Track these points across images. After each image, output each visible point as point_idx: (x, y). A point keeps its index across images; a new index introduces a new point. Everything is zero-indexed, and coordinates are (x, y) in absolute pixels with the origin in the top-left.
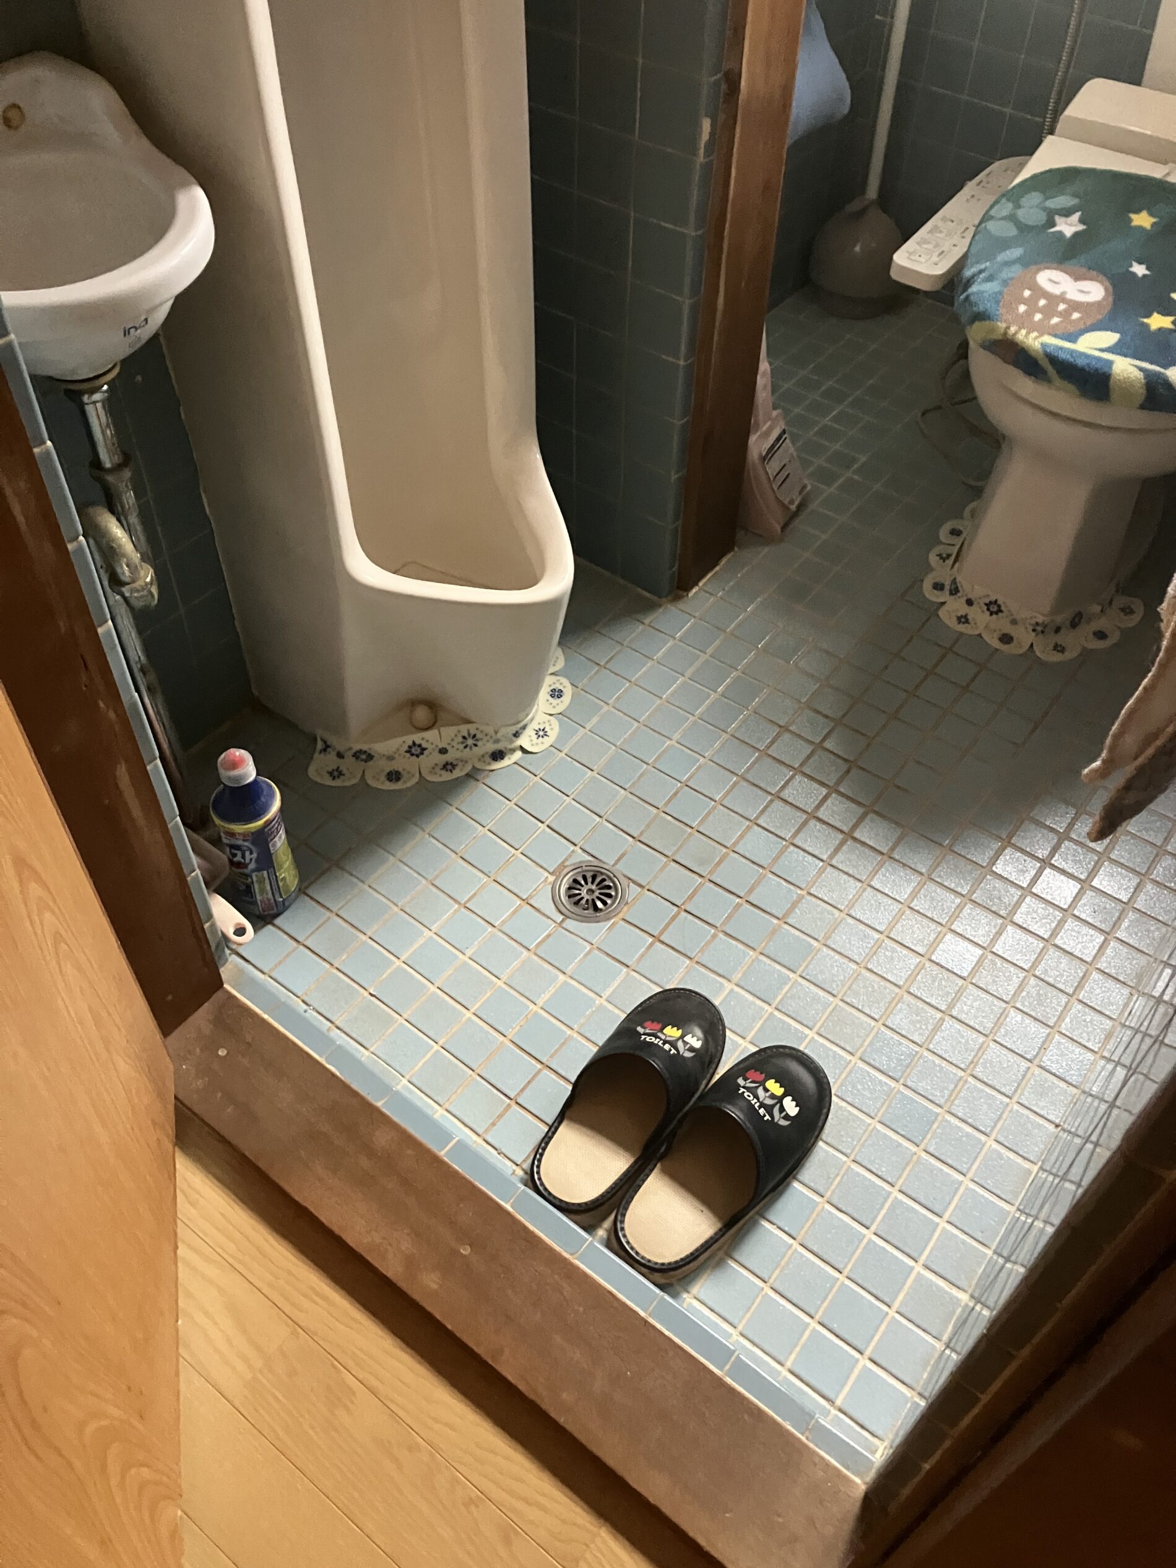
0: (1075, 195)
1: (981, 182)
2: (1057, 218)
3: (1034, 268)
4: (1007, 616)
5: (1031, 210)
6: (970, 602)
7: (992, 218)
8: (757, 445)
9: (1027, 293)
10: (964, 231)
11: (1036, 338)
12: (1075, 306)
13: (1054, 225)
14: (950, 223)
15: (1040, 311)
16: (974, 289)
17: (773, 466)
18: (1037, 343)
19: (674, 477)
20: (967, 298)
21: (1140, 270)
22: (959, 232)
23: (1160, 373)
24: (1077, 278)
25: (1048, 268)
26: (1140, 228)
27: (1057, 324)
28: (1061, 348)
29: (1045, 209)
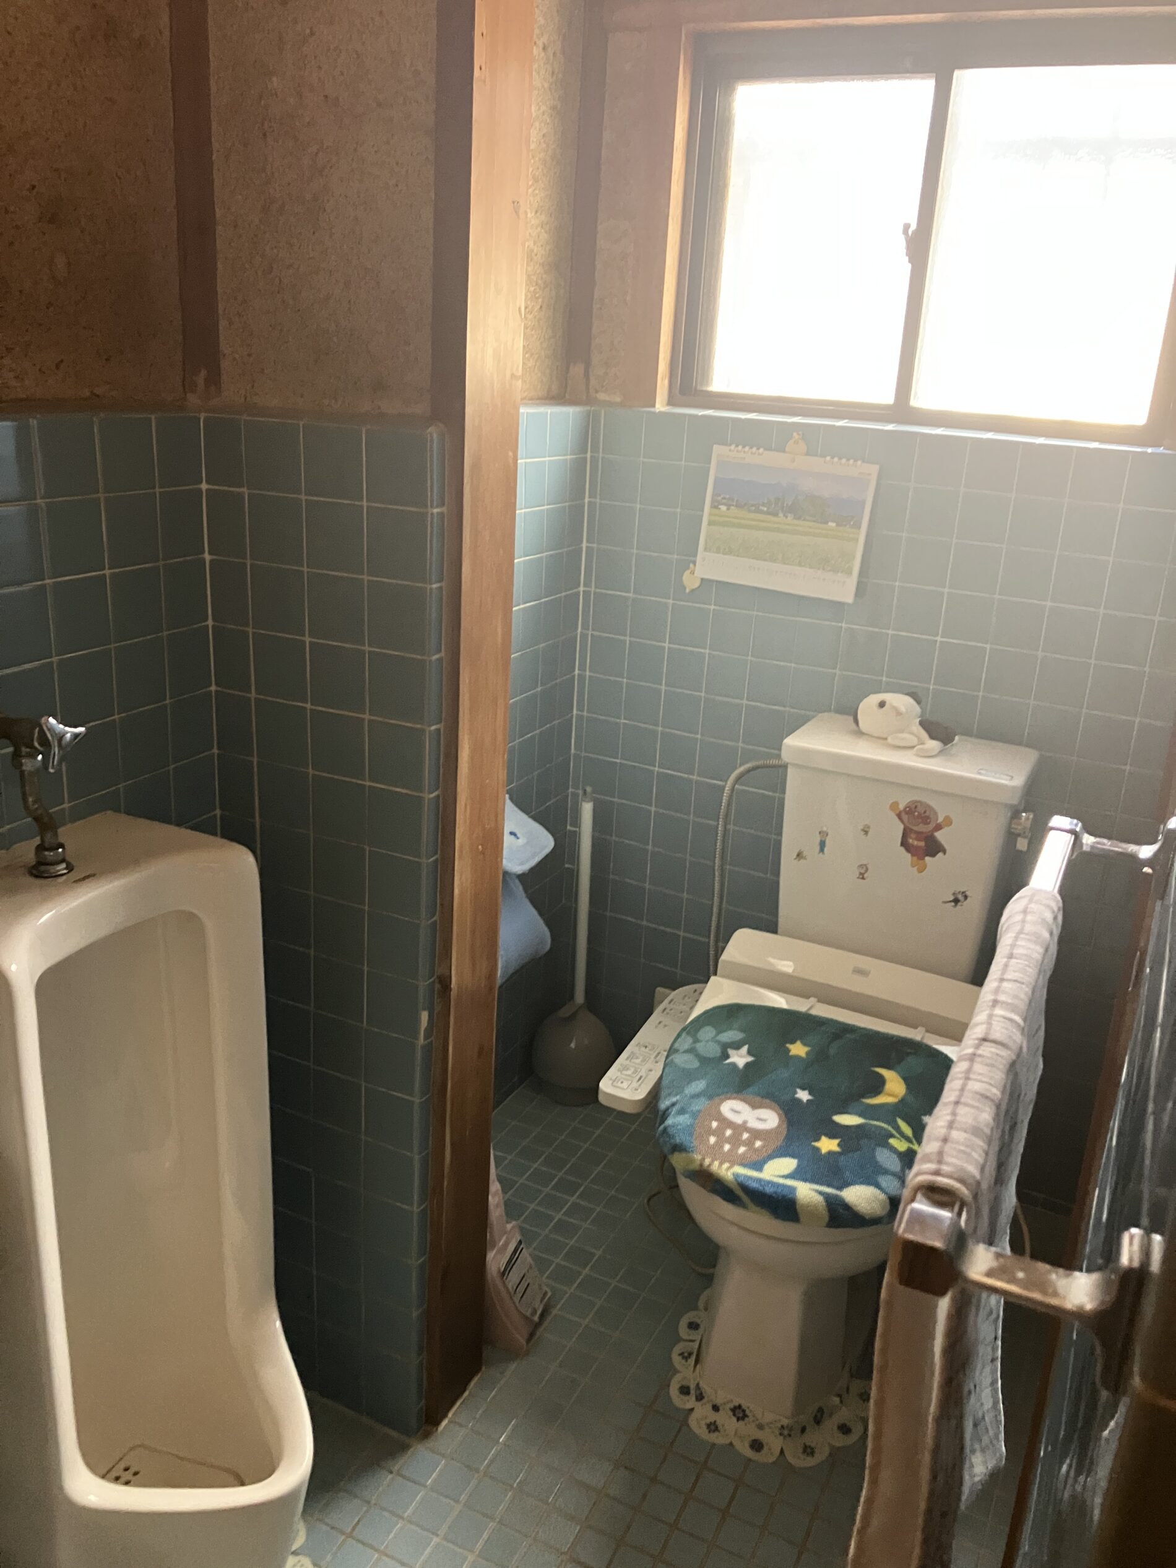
0: (741, 1030)
1: (665, 1009)
2: (731, 1052)
3: (717, 1100)
4: (753, 1421)
5: (708, 1041)
6: (716, 1408)
7: (677, 1051)
8: (495, 1260)
9: (714, 1124)
10: (656, 1056)
11: (728, 1169)
12: (756, 1134)
13: (728, 1057)
14: (643, 1049)
15: (728, 1140)
16: (670, 1121)
17: (513, 1278)
18: (729, 1174)
19: (415, 1314)
20: (665, 1129)
21: (804, 1096)
22: (653, 1057)
23: (837, 1196)
24: (754, 1107)
25: (729, 1099)
26: (797, 1057)
27: (744, 1154)
28: (750, 1178)
29: (719, 1042)
